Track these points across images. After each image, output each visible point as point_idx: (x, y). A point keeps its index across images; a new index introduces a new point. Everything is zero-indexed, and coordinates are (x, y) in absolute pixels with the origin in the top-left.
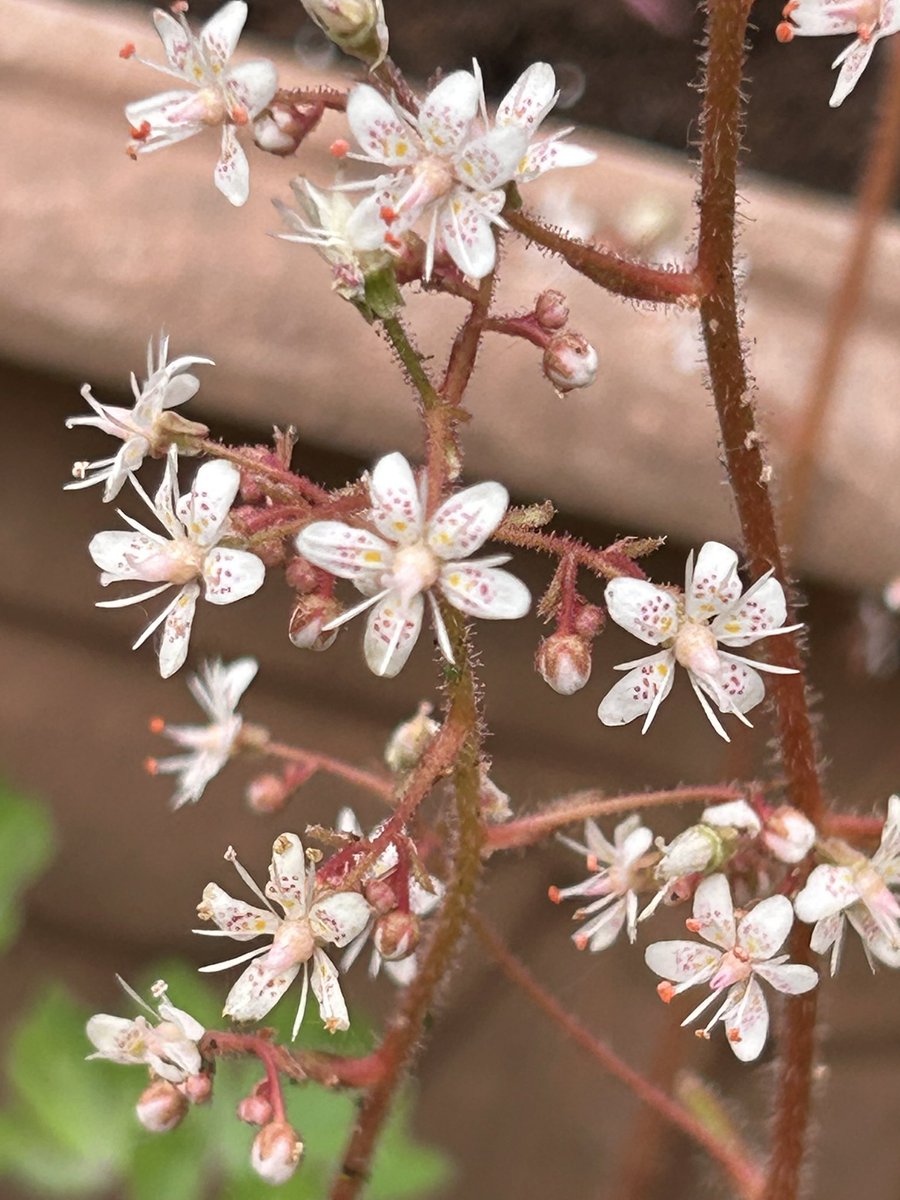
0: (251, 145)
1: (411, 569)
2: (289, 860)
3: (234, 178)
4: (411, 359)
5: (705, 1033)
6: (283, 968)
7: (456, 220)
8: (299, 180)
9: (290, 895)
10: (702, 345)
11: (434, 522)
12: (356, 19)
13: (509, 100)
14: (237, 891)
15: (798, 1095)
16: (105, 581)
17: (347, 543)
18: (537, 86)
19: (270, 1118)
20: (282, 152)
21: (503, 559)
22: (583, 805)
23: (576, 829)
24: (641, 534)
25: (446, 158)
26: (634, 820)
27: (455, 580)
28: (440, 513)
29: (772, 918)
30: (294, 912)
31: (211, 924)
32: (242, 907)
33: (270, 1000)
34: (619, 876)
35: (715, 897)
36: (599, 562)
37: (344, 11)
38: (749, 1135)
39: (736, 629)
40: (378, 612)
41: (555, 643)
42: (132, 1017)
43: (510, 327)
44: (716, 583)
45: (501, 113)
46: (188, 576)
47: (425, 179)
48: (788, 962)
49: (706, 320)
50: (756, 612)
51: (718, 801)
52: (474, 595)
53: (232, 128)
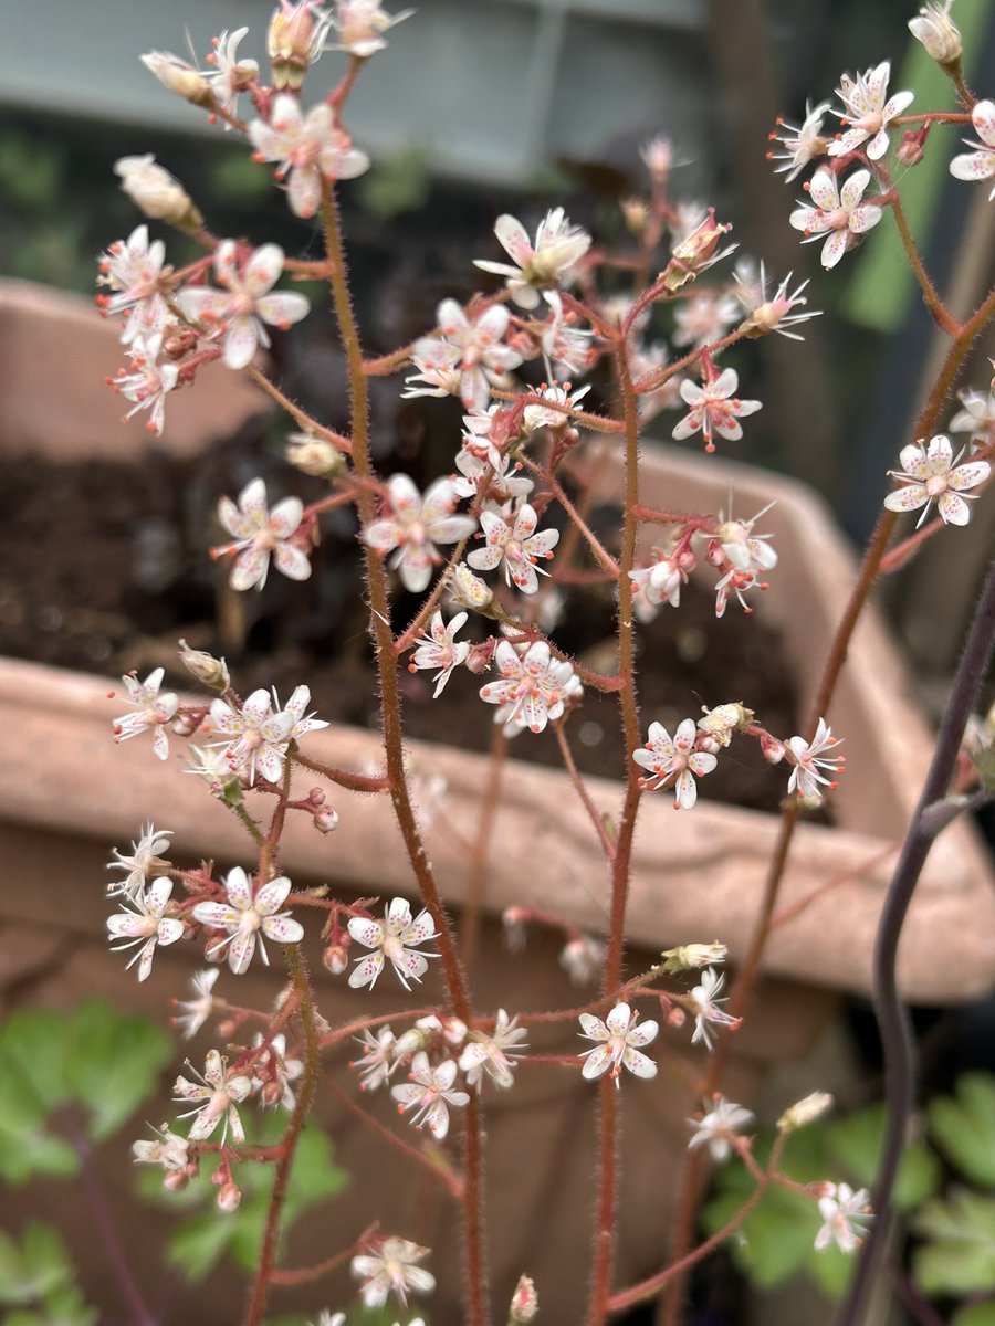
0: (171, 734)
1: (248, 921)
2: (214, 1062)
3: (162, 748)
4: (251, 824)
5: (420, 1126)
6: (215, 1114)
7: (264, 757)
8: (191, 745)
9: (215, 1079)
10: (394, 810)
11: (257, 898)
12: (211, 670)
13: (289, 703)
14: (191, 1079)
15: (474, 1147)
16: (111, 938)
17: (218, 911)
18: (302, 695)
19: (226, 1182)
20: (186, 735)
21: (289, 913)
22: (362, 1023)
23: (360, 1034)
24: (368, 896)
25: (257, 729)
26: (387, 1027)
27: (269, 925)
28: (259, 894)
29: (447, 1071)
30: (219, 1087)
31: (181, 1096)
32: (194, 1086)
33: (210, 1130)
34: (380, 1054)
35: (421, 1063)
36: (348, 911)
37: (206, 667)
38: (456, 1164)
39: (411, 938)
40: (234, 943)
41: (330, 950)
42: (153, 1140)
43: (298, 806)
44: (400, 917)
45: (286, 708)
46: (151, 933)
47: (247, 740)
48: (455, 1091)
49: (394, 798)
50: (420, 929)
51: (423, 1016)
52: (278, 931)
53: (162, 726)
